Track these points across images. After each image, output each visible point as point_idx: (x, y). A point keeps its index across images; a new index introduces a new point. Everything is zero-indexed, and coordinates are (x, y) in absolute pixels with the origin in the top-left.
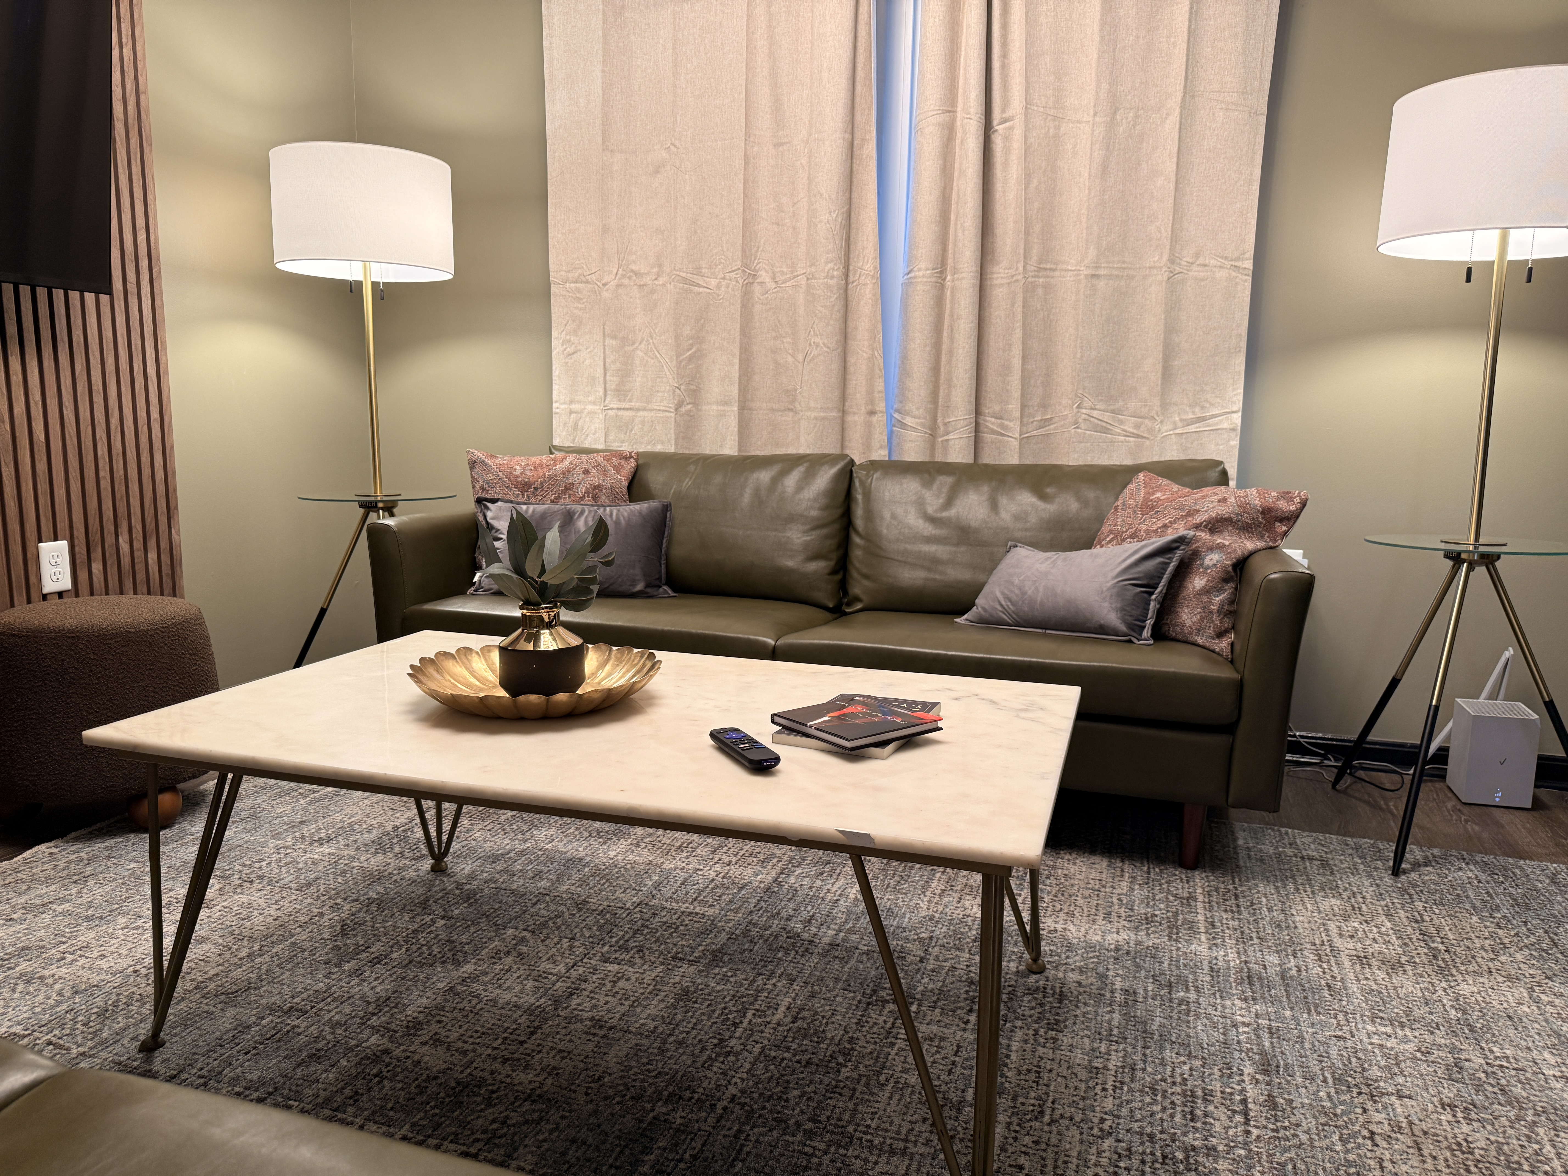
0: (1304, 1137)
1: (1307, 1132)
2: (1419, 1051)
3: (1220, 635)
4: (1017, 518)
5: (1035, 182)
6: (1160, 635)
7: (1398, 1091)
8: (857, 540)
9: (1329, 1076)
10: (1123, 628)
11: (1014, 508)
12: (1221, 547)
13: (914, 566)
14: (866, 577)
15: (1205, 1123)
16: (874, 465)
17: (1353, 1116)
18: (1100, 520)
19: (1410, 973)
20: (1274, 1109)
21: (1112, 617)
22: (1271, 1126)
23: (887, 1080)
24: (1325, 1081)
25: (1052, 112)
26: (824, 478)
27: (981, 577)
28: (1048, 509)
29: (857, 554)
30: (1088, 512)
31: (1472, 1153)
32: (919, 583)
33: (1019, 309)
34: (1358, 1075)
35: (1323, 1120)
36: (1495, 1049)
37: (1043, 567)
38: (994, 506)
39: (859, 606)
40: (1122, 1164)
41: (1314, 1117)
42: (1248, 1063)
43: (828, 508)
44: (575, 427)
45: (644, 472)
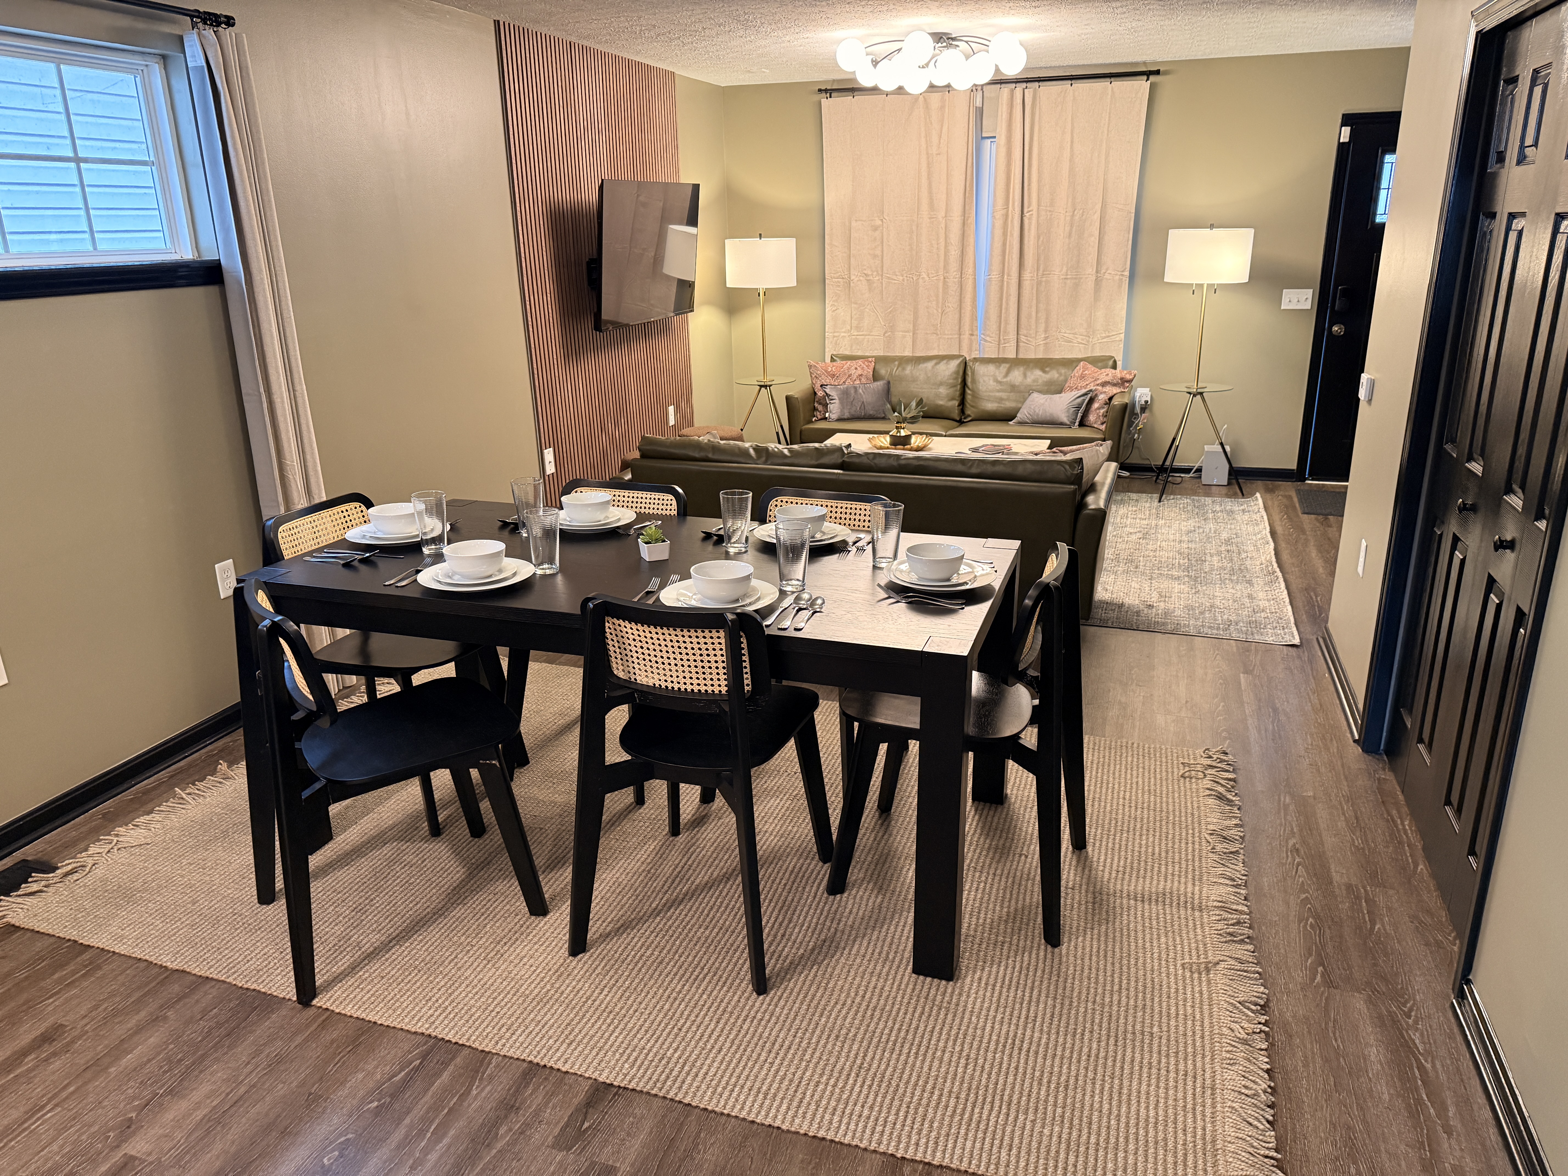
3: (1102, 424)
4: (1034, 381)
5: (1041, 239)
6: (1082, 424)
8: (968, 391)
10: (1068, 423)
11: (1033, 377)
12: (1105, 392)
13: (993, 402)
14: (972, 406)
16: (975, 360)
18: (1066, 381)
21: (1065, 420)
25: (1048, 209)
26: (954, 365)
27: (1020, 405)
28: (1046, 377)
29: (969, 397)
30: (1062, 378)
32: (995, 408)
33: (1035, 292)
37: (1042, 401)
38: (1025, 376)
39: (969, 419)
43: (956, 379)
44: (836, 344)
45: (877, 367)
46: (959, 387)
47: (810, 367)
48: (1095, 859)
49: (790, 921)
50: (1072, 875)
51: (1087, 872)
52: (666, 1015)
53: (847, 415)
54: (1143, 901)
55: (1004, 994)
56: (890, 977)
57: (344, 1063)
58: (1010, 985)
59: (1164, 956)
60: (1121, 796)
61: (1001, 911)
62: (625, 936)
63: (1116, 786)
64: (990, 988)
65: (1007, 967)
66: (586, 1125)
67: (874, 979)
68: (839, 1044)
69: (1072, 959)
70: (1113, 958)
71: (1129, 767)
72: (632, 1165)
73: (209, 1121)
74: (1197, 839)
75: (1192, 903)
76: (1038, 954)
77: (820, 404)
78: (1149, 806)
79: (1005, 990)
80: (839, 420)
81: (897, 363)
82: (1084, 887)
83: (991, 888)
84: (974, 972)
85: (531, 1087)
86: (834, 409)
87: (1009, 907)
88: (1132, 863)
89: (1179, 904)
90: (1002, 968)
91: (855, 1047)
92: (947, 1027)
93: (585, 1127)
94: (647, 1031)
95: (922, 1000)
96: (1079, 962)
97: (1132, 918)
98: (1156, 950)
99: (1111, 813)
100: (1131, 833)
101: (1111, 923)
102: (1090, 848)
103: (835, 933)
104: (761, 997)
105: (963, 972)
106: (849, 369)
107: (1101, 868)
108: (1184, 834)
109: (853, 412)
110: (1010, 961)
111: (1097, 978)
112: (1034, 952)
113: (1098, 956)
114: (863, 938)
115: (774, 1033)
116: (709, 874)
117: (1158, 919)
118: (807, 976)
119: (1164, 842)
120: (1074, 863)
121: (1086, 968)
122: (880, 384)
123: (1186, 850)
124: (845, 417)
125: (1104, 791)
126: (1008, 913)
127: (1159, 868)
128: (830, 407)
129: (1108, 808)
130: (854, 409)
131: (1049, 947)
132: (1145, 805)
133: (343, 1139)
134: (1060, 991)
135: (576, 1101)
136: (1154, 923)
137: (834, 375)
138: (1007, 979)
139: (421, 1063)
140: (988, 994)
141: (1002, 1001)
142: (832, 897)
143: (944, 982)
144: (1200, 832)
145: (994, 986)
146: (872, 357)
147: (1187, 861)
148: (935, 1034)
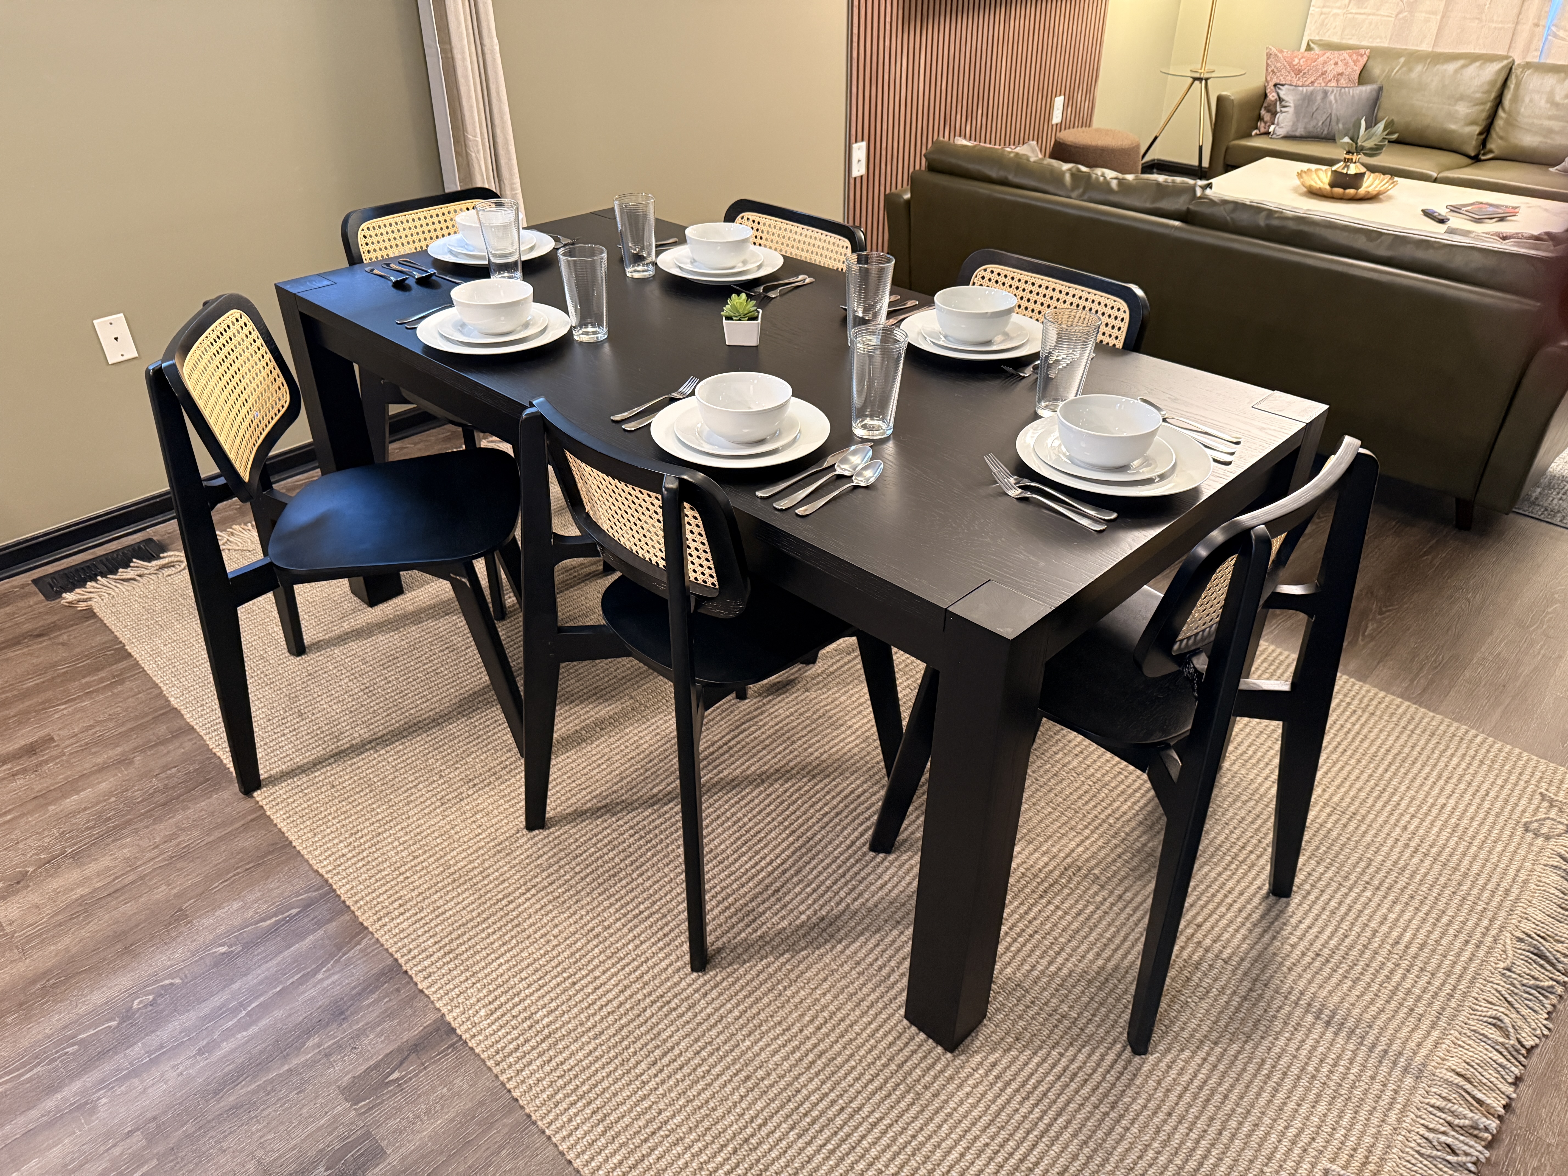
8: (1502, 114)
13: (1534, 133)
14: (1501, 138)
16: (1528, 66)
26: (1491, 70)
29: (1499, 123)
32: (1534, 144)
39: (1490, 156)
43: (1488, 92)
44: (1322, 24)
45: (1370, 64)
46: (1489, 105)
47: (1269, 56)
48: (1293, 921)
49: (797, 873)
50: (1239, 936)
51: (1267, 938)
52: (573, 954)
53: (1300, 131)
54: (1328, 1023)
55: (1014, 1104)
56: (872, 1012)
57: (232, 883)
58: (1030, 1093)
59: (1305, 1138)
60: (1403, 823)
61: (1092, 962)
62: (599, 821)
63: (1404, 804)
64: (1000, 1085)
65: (1044, 1060)
66: (396, 1075)
67: (850, 1005)
68: (742, 1091)
69: (1152, 1083)
70: (1218, 1108)
71: (1446, 774)
72: (404, 1158)
73: (80, 905)
74: (1489, 940)
75: (1410, 1060)
76: (1103, 1057)
77: (1268, 111)
78: (1439, 854)
79: (1018, 1098)
80: (1288, 137)
81: (1402, 60)
82: (1246, 964)
83: (1101, 918)
84: (993, 1050)
85: (375, 996)
86: (1284, 122)
87: (1108, 959)
88: (1351, 948)
89: (1386, 1052)
90: (1036, 1060)
91: (760, 1105)
92: (897, 1128)
93: (391, 1078)
94: (537, 970)
95: (893, 1067)
96: (1159, 1094)
97: (1292, 1049)
98: (1297, 1123)
99: (1368, 847)
100: (1381, 893)
101: (1251, 1044)
102: (1296, 899)
103: (844, 911)
104: (695, 974)
105: (978, 1043)
106: (1325, 63)
107: (1293, 940)
108: (1470, 923)
109: (1310, 127)
110: (1054, 1053)
111: (1170, 1136)
112: (1102, 1050)
113: (1195, 1097)
114: (874, 933)
115: (676, 1038)
116: (744, 767)
117: (1335, 1065)
118: (768, 965)
119: (1427, 927)
120: (1256, 916)
121: (1165, 1109)
122: (1367, 90)
123: (1458, 955)
124: (1297, 134)
125: (1380, 804)
126: (1102, 968)
127: (1392, 972)
128: (1280, 117)
129: (1368, 838)
130: (1313, 123)
131: (1128, 1052)
132: (1434, 850)
133: (167, 982)
134: (1100, 1134)
135: (406, 1036)
136: (1325, 1070)
137: (1300, 71)
138: (1032, 1081)
139: (299, 912)
140: (990, 1096)
141: (1003, 1116)
142: (872, 854)
143: (940, 1049)
144: (1502, 929)
145: (1008, 1084)
146: (1367, 48)
147: (1448, 975)
148: (876, 1132)
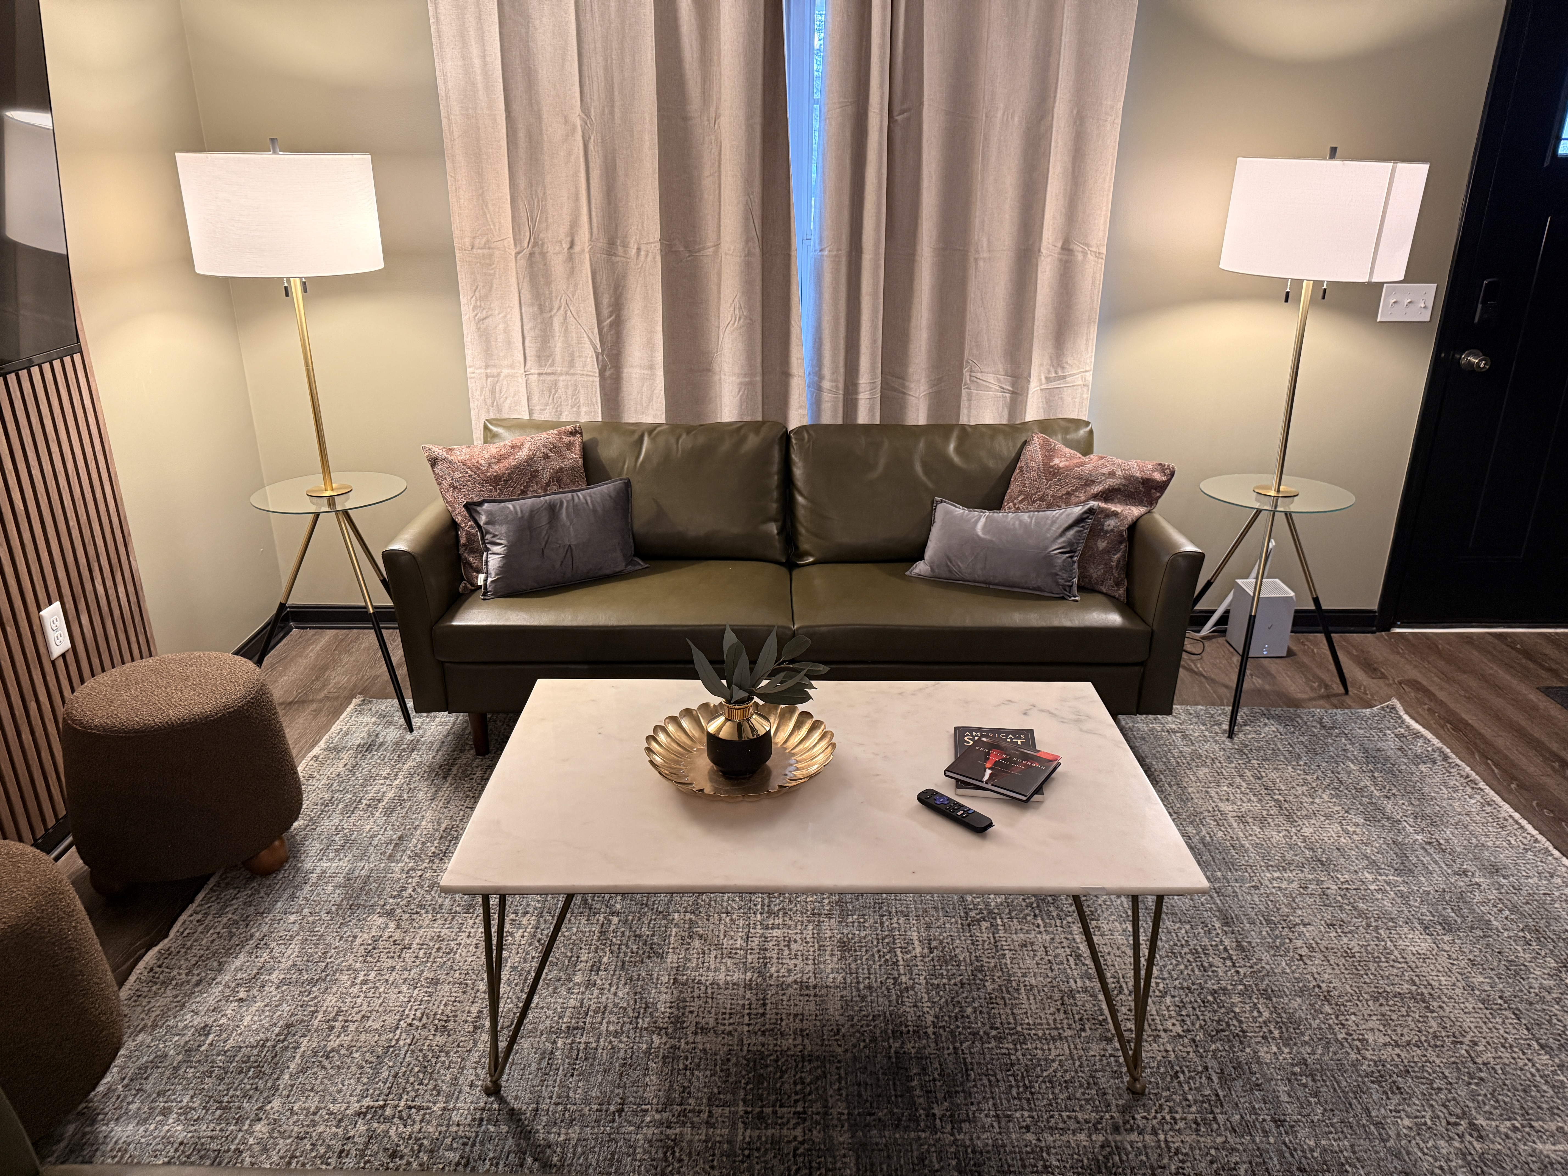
0: (1268, 967)
1: (1267, 963)
2: (1301, 887)
7: (1302, 920)
9: (1261, 918)
12: (1116, 514)
15: (1213, 971)
17: (1286, 946)
19: (1272, 824)
20: (1245, 951)
22: (1248, 964)
23: (1018, 985)
24: (1261, 923)
31: (1354, 957)
34: (1276, 914)
35: (1272, 952)
36: (1339, 876)
40: (1183, 1013)
41: (1267, 951)
42: (1215, 919)
44: (493, 391)
46: (777, 492)
53: (531, 585)
77: (471, 551)
80: (517, 595)
86: (501, 570)
106: (529, 458)
109: (545, 574)
124: (529, 588)
128: (493, 561)
130: (548, 565)
